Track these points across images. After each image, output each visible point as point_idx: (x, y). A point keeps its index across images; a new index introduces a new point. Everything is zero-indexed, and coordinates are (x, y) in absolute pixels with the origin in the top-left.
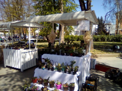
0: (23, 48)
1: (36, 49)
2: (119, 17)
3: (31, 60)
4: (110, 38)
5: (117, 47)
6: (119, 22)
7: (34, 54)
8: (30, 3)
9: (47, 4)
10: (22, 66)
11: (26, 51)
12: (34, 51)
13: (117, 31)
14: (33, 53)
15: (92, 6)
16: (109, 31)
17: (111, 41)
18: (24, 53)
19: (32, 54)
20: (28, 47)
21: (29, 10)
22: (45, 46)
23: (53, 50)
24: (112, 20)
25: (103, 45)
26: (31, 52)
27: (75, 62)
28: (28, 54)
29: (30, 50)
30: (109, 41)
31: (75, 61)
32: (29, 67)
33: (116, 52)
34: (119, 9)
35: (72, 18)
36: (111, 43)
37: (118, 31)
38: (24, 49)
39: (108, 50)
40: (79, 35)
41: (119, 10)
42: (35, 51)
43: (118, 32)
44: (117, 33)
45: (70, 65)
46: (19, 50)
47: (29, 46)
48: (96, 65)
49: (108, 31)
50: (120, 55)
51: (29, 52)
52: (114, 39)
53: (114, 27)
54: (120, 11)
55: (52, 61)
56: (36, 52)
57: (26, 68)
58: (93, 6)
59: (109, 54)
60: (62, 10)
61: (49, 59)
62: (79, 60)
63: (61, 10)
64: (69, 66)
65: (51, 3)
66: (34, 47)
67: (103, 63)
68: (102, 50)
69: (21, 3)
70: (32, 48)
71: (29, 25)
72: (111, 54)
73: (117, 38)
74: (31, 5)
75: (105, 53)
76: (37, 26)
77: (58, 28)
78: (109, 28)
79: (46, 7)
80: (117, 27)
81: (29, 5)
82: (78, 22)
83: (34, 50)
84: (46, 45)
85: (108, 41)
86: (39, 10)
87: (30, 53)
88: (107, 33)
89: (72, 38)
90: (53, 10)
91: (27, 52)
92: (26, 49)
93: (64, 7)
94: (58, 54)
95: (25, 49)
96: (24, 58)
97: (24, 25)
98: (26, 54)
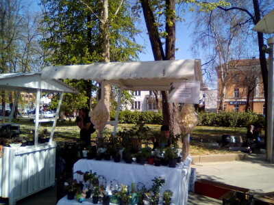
0: (19, 142)
1: (52, 143)
2: (224, 75)
3: (38, 173)
4: (208, 117)
5: (231, 138)
6: (223, 85)
7: (47, 157)
8: (32, 33)
9: (74, 39)
10: (14, 189)
11: (26, 149)
12: (45, 150)
13: (221, 103)
14: (45, 154)
15: (177, 49)
16: (204, 103)
17: (211, 125)
18: (22, 155)
19: (41, 157)
20: (31, 140)
21: (28, 49)
22: (66, 135)
23: (103, 150)
24: (211, 80)
25: (197, 133)
26: (40, 151)
27: (163, 181)
28: (30, 158)
29: (37, 148)
30: (207, 125)
31: (163, 176)
32: (31, 192)
33: (229, 151)
34: (222, 59)
35: (164, 73)
36: (212, 128)
37: (224, 104)
38: (21, 146)
39: (210, 144)
40: (141, 110)
41: (223, 62)
42: (50, 149)
43: (224, 107)
44: (220, 108)
45: (150, 190)
46: (7, 148)
47: (34, 138)
48: (196, 183)
49: (202, 104)
50: (240, 156)
51: (34, 152)
52: (218, 120)
53: (215, 94)
54: (225, 64)
55: (101, 177)
56: (52, 151)
57: (24, 195)
58: (179, 50)
59: (216, 155)
60: (107, 55)
61: (95, 173)
62: (171, 176)
63: (104, 55)
64: (148, 192)
65: (83, 37)
66: (47, 140)
67: (209, 178)
68: (200, 146)
69: (9, 33)
70: (42, 143)
71: (40, 85)
72: (220, 154)
73: (222, 119)
74: (33, 39)
75: (207, 152)
76: (58, 89)
77: (94, 94)
78: (204, 96)
79: (69, 46)
80: (221, 95)
81: (30, 38)
82: (171, 83)
83: (47, 147)
84: (67, 133)
85: (205, 125)
86: (53, 52)
87: (37, 154)
88: (200, 107)
89: (126, 116)
90: (87, 53)
91: (28, 154)
92: (28, 145)
93: (111, 49)
94: (117, 160)
95: (23, 145)
96: (21, 168)
97: (27, 85)
98: (25, 159)
